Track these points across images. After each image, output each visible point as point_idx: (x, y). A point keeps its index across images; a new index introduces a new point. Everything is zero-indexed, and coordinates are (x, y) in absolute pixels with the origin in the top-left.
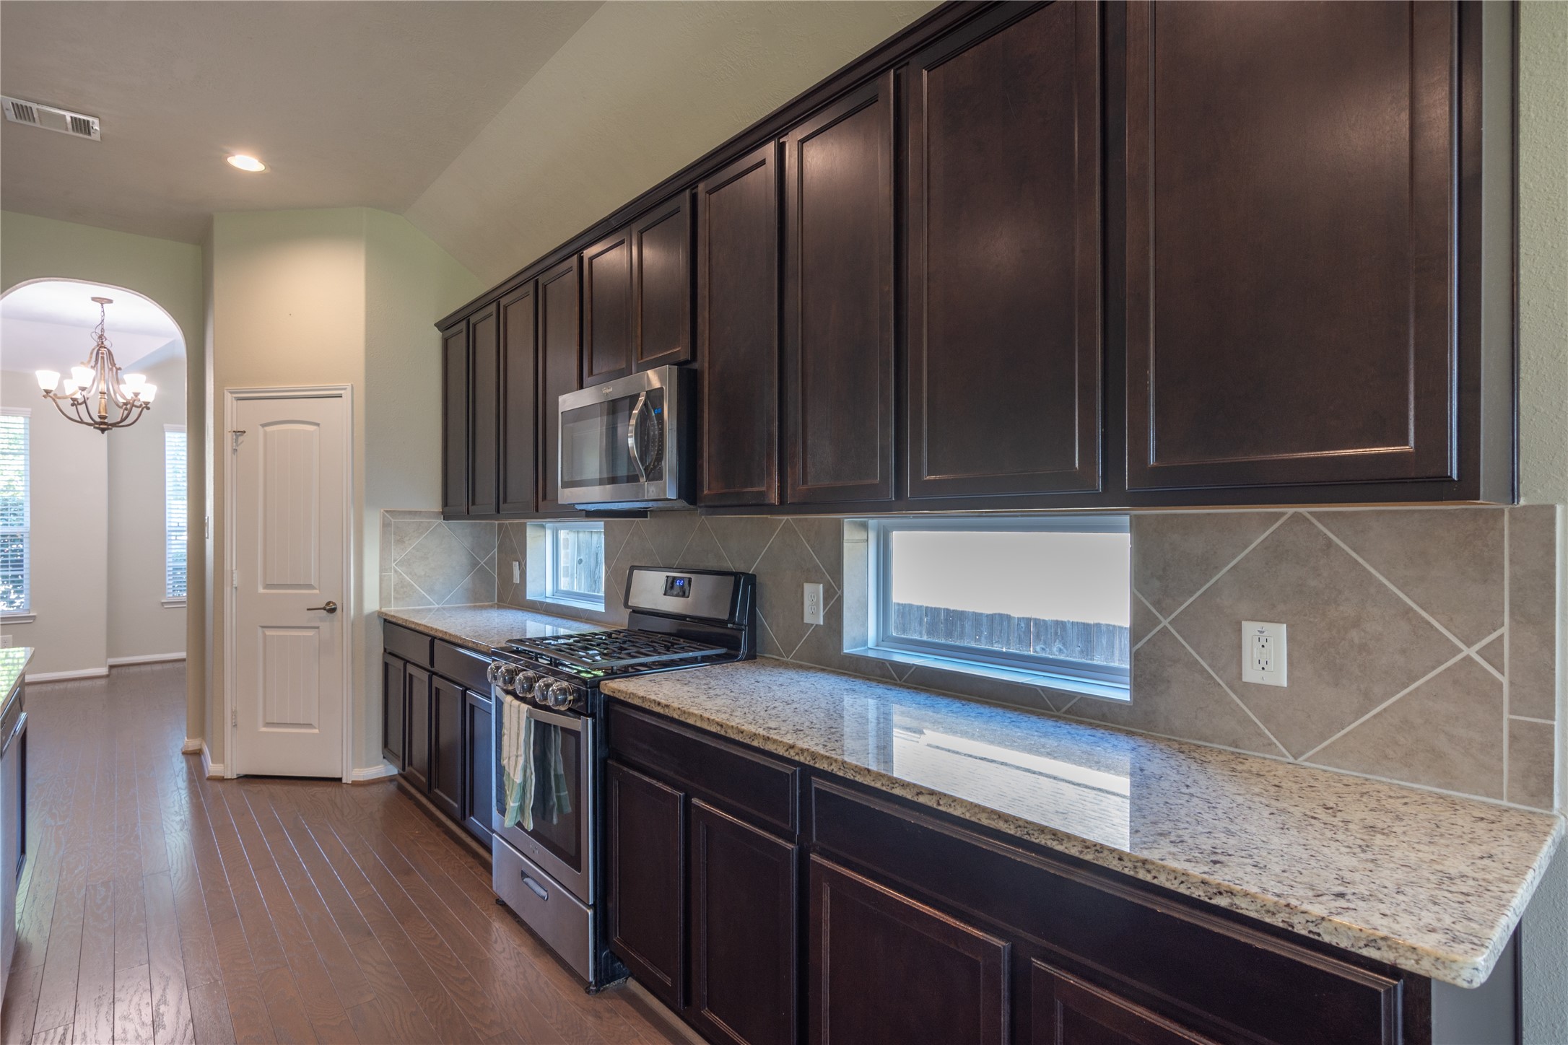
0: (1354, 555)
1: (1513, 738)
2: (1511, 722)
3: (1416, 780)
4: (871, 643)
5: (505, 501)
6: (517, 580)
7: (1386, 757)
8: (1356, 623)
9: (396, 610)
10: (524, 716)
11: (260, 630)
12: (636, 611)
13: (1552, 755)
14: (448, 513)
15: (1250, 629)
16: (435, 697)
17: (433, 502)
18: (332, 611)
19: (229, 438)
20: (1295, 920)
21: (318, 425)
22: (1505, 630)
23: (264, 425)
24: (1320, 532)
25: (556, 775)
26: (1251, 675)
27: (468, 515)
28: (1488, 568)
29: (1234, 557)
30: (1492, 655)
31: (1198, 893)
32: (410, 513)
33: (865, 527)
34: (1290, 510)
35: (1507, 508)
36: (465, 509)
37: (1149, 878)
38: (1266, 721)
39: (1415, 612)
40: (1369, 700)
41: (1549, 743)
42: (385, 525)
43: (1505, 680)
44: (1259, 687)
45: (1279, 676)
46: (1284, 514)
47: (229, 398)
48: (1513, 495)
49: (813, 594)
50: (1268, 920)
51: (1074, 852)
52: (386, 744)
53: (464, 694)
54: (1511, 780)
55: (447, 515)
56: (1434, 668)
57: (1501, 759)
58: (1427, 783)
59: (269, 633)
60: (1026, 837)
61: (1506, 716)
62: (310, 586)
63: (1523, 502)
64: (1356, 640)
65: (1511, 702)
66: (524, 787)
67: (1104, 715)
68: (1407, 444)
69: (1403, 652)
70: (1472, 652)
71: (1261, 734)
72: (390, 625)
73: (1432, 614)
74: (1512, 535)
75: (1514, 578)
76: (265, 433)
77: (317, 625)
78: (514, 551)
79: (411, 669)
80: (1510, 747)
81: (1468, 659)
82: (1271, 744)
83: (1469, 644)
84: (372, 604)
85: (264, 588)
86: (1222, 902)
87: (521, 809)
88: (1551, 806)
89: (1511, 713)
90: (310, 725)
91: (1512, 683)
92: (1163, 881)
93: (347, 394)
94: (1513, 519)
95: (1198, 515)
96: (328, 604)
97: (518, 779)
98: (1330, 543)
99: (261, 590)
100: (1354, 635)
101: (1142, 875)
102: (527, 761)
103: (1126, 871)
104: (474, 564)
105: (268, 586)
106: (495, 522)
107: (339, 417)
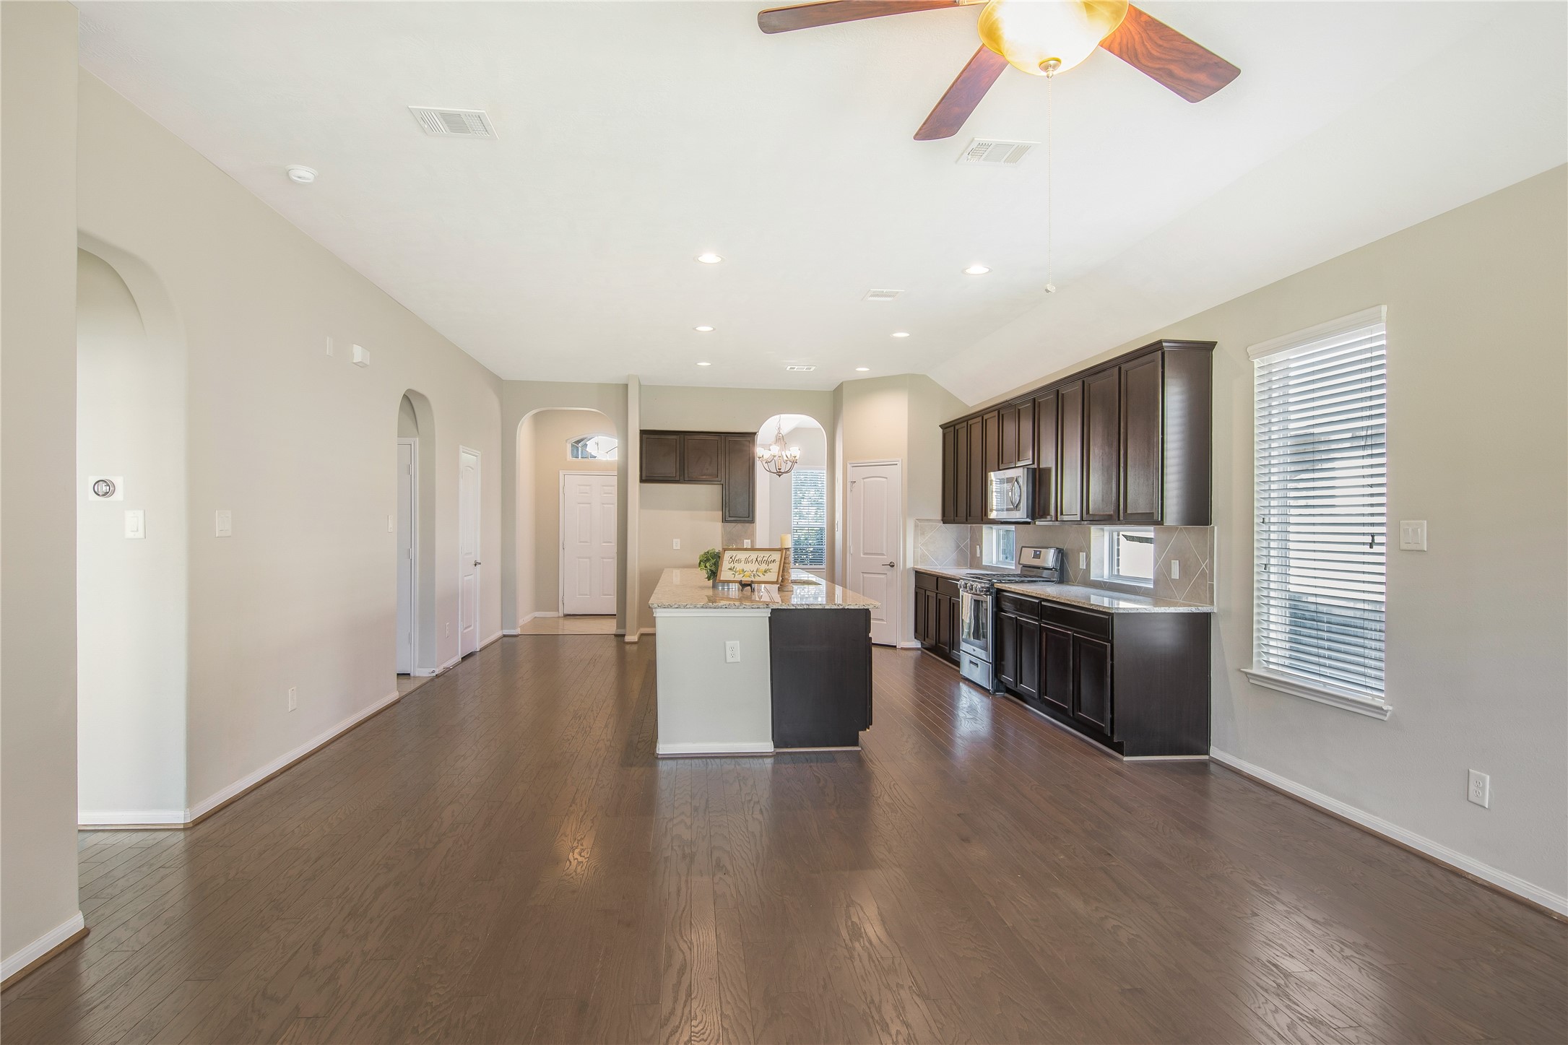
4: (1105, 577)
5: (970, 516)
6: (978, 555)
9: (922, 567)
10: (970, 598)
11: (861, 574)
12: (1025, 566)
14: (945, 520)
16: (939, 602)
17: (938, 515)
18: (893, 566)
19: (849, 484)
21: (887, 477)
23: (864, 479)
25: (982, 623)
26: (1173, 576)
27: (954, 522)
32: (927, 520)
33: (1103, 530)
36: (952, 518)
42: (916, 526)
44: (1174, 579)
47: (849, 466)
49: (1083, 555)
52: (916, 631)
53: (950, 599)
55: (945, 521)
59: (865, 575)
62: (883, 554)
63: (1211, 526)
66: (970, 623)
68: (1154, 510)
71: (1175, 594)
72: (919, 575)
76: (864, 482)
77: (886, 573)
78: (976, 541)
79: (928, 593)
84: (910, 564)
87: (969, 633)
90: (882, 620)
93: (899, 463)
96: (891, 563)
97: (968, 621)
99: (862, 556)
102: (971, 614)
104: (958, 546)
105: (865, 554)
106: (969, 525)
107: (896, 475)
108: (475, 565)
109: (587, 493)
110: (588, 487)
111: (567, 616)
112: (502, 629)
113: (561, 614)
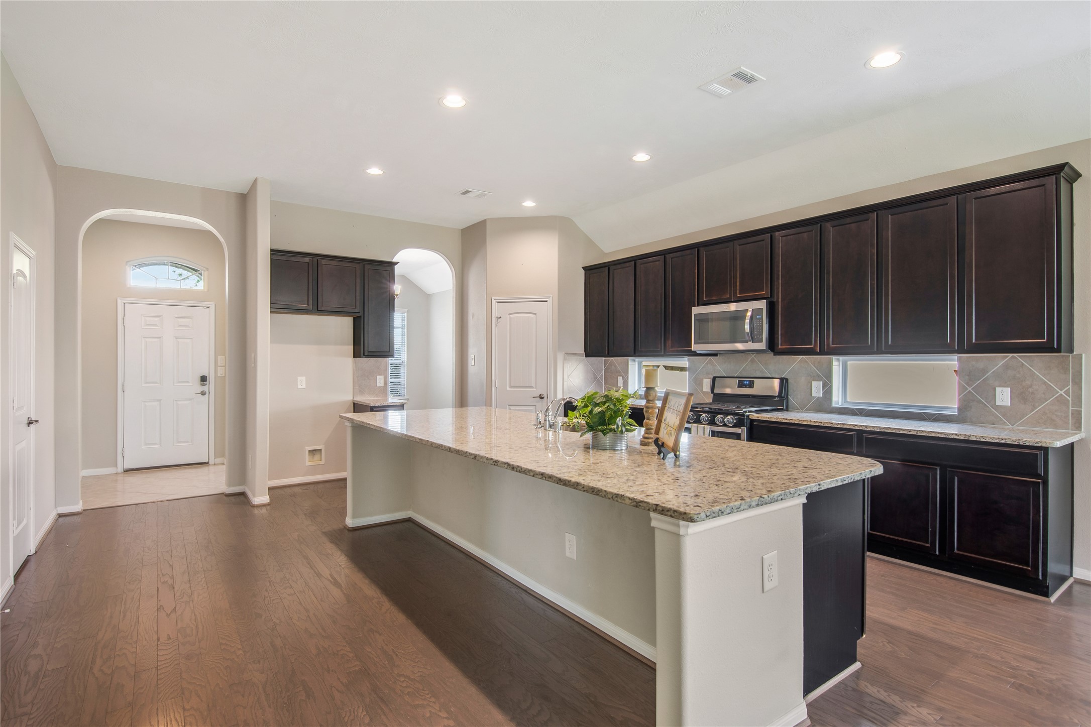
0: (1030, 367)
1: (1072, 414)
2: (1072, 410)
3: (1047, 428)
4: (840, 404)
7: (1039, 423)
8: (1031, 386)
10: (708, 430)
11: (508, 406)
13: (1081, 418)
14: (588, 353)
15: (998, 390)
17: (582, 350)
18: (542, 398)
19: (493, 319)
20: (1020, 442)
21: (535, 314)
22: (1070, 386)
23: (509, 314)
24: (1020, 361)
26: (998, 403)
28: (1066, 370)
29: (993, 368)
30: (1067, 393)
31: (997, 441)
32: (571, 353)
34: (1011, 355)
35: (1071, 355)
37: (984, 440)
38: (1003, 416)
39: (1047, 383)
40: (1034, 407)
41: (1081, 414)
42: (564, 360)
43: (1070, 399)
44: (1001, 406)
45: (1008, 403)
46: (1009, 356)
47: (494, 301)
48: (1072, 351)
49: (817, 384)
50: (1014, 443)
51: (962, 438)
54: (1072, 425)
55: (587, 355)
56: (1052, 397)
57: (1069, 420)
58: (1050, 429)
60: (947, 437)
61: (1070, 408)
62: (532, 387)
63: (1075, 353)
64: (1031, 391)
65: (1072, 405)
67: (947, 419)
68: (1044, 339)
69: (1044, 393)
70: (1062, 392)
71: (1002, 420)
73: (1051, 383)
74: (1072, 361)
75: (1072, 372)
76: (511, 318)
77: (535, 404)
78: (618, 372)
80: (1072, 416)
81: (1061, 394)
82: (1005, 422)
83: (1061, 390)
84: (560, 396)
85: (510, 388)
86: (1003, 442)
88: (1081, 430)
89: (1072, 407)
91: (1072, 400)
92: (988, 440)
93: (549, 300)
94: (1072, 357)
95: (981, 356)
96: (540, 395)
98: (1023, 364)
99: (508, 389)
100: (1030, 390)
101: (982, 440)
103: (978, 440)
104: (595, 378)
106: (604, 358)
107: (546, 312)
108: (29, 424)
109: (155, 325)
110: (156, 319)
111: (128, 471)
112: (56, 507)
113: (120, 469)
